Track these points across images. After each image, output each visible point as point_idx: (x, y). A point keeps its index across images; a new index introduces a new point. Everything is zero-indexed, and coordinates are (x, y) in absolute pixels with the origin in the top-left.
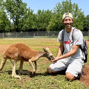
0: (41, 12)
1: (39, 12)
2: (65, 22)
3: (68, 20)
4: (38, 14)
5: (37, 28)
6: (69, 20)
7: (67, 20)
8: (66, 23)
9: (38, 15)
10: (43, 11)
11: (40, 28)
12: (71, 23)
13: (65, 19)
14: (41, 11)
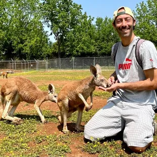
0: (101, 22)
1: (99, 21)
2: (119, 25)
3: (124, 20)
4: (97, 25)
5: (98, 51)
6: (126, 19)
7: (121, 20)
8: (120, 27)
9: (97, 27)
10: (106, 19)
11: (103, 51)
12: (130, 26)
13: (118, 18)
14: (102, 19)
